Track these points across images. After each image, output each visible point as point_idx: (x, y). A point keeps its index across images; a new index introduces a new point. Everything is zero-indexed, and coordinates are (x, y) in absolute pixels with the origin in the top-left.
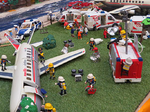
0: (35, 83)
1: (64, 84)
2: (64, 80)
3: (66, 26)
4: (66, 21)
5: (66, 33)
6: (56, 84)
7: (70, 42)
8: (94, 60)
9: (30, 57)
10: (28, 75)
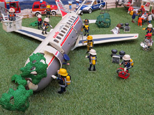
0: (61, 47)
1: (94, 58)
2: (96, 54)
3: (130, 11)
4: (131, 5)
5: (128, 18)
6: (87, 56)
7: (126, 25)
8: (143, 47)
9: (70, 24)
10: (58, 37)
